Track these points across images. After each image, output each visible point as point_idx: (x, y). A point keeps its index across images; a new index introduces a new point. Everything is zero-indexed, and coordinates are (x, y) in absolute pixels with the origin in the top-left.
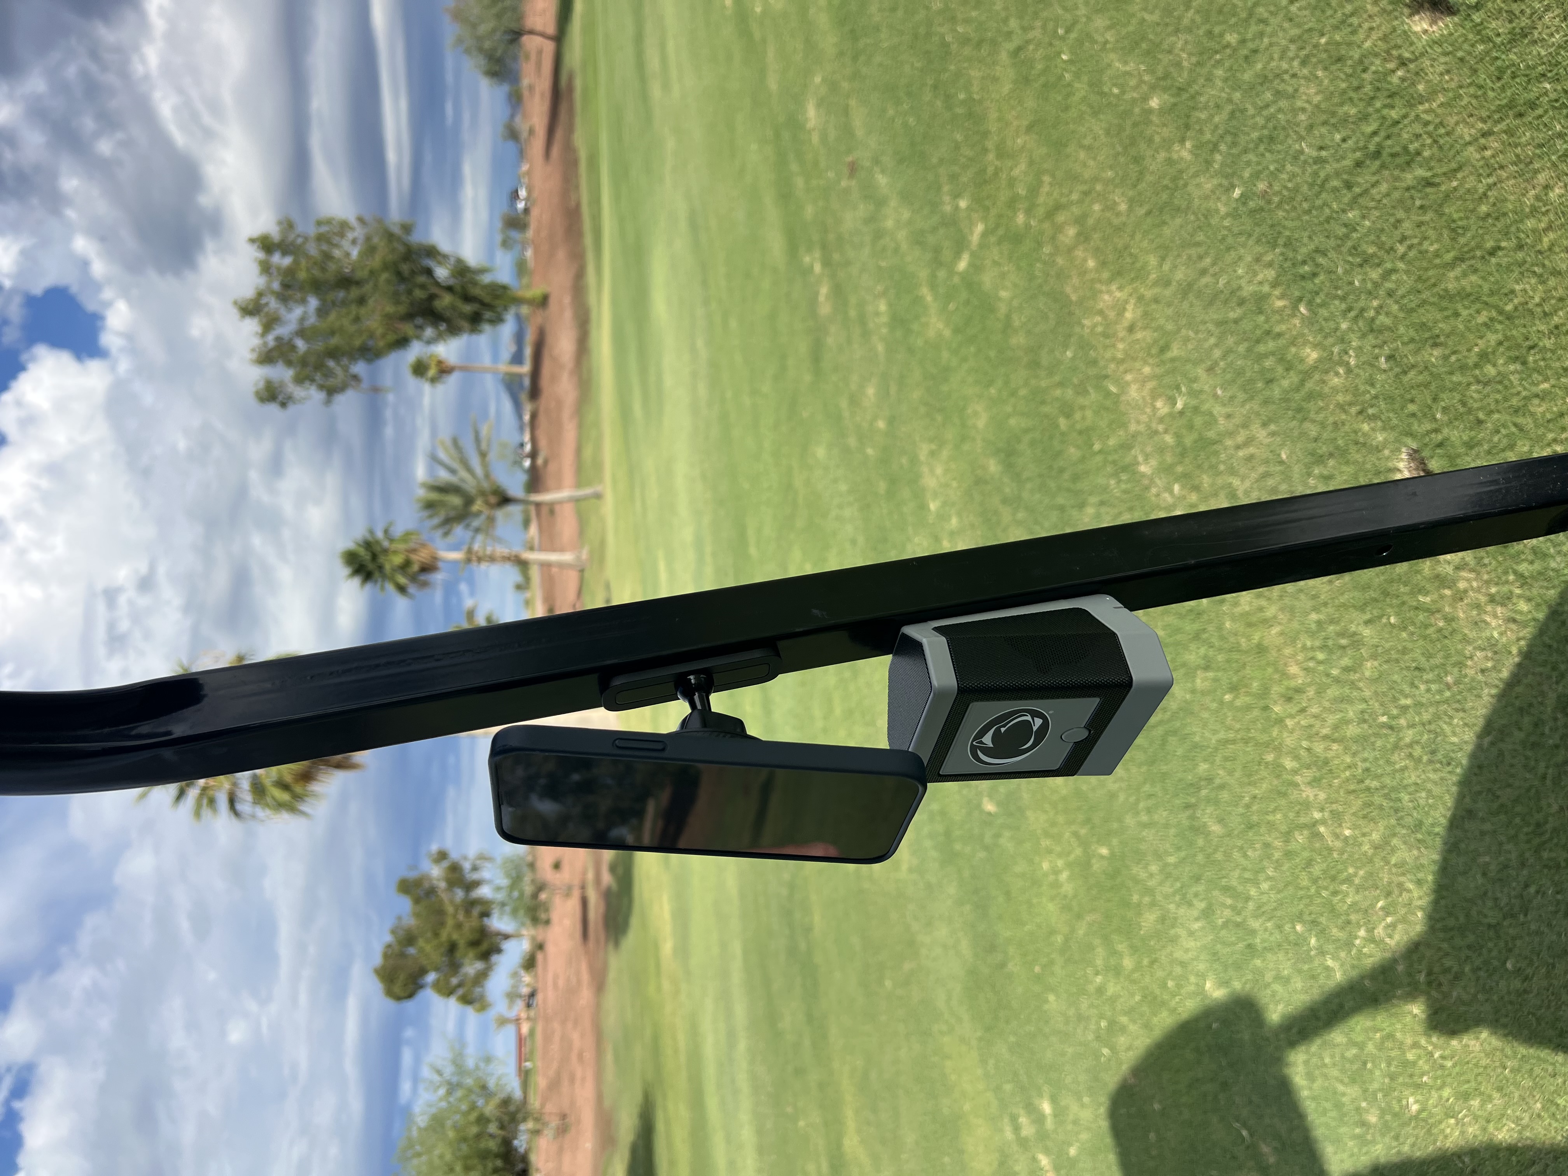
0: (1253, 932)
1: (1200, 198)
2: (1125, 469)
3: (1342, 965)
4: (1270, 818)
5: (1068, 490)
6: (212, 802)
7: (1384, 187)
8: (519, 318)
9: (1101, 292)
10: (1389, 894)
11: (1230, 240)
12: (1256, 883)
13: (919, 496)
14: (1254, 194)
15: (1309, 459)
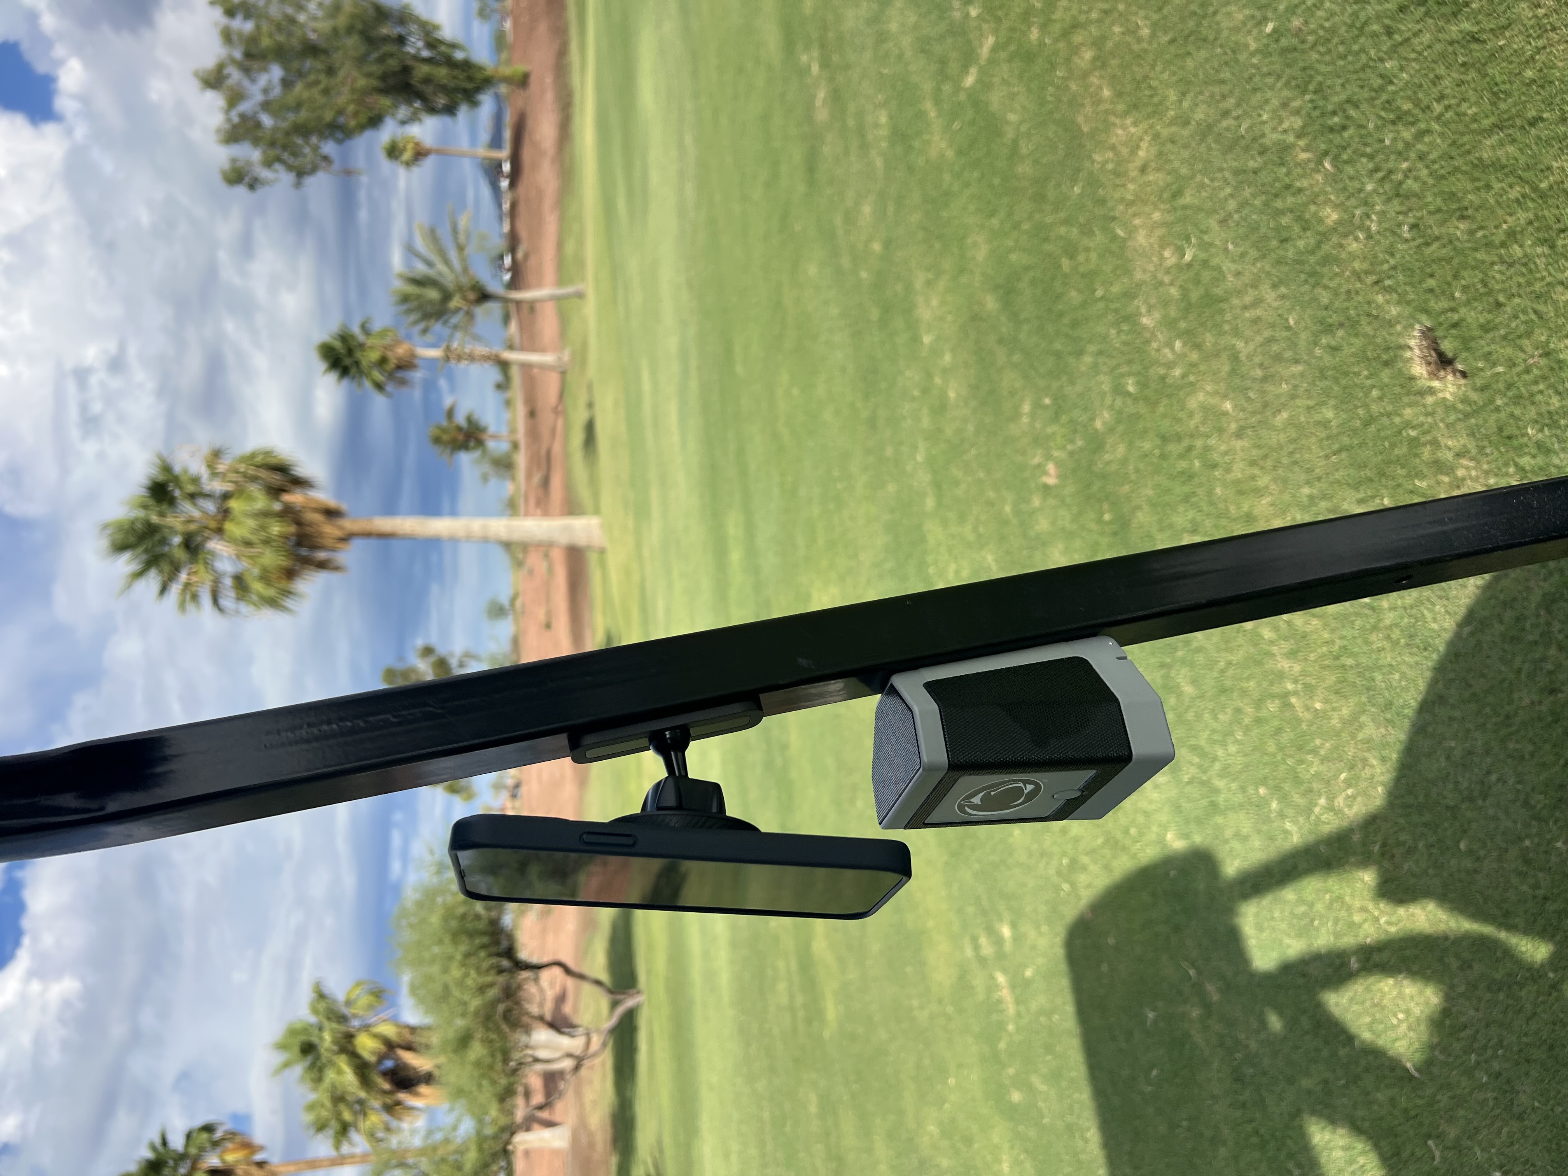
0: (1216, 791)
1: (1230, 29)
2: (1126, 319)
3: (1300, 828)
4: (1245, 685)
5: (1067, 336)
6: (195, 597)
7: (1426, 38)
8: (498, 97)
9: (1114, 125)
10: (1352, 767)
11: (1257, 79)
12: (1224, 744)
13: (913, 327)
14: (1288, 30)
15: (1318, 327)
